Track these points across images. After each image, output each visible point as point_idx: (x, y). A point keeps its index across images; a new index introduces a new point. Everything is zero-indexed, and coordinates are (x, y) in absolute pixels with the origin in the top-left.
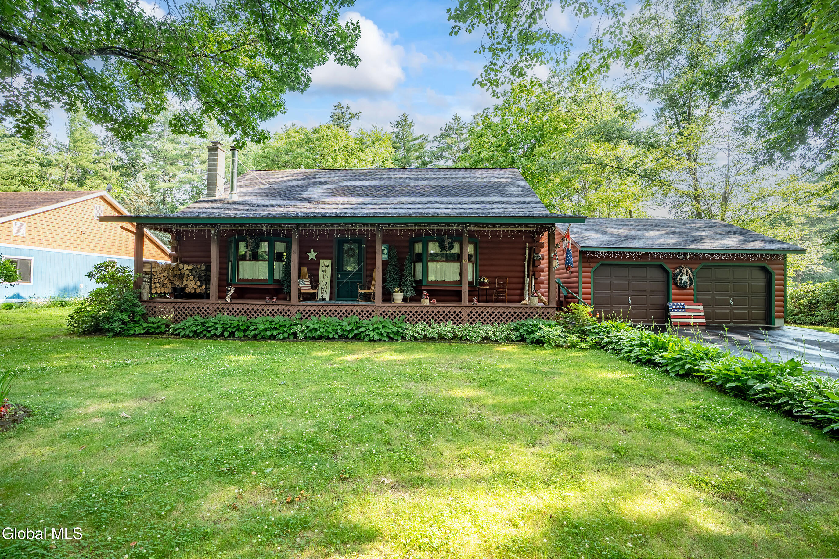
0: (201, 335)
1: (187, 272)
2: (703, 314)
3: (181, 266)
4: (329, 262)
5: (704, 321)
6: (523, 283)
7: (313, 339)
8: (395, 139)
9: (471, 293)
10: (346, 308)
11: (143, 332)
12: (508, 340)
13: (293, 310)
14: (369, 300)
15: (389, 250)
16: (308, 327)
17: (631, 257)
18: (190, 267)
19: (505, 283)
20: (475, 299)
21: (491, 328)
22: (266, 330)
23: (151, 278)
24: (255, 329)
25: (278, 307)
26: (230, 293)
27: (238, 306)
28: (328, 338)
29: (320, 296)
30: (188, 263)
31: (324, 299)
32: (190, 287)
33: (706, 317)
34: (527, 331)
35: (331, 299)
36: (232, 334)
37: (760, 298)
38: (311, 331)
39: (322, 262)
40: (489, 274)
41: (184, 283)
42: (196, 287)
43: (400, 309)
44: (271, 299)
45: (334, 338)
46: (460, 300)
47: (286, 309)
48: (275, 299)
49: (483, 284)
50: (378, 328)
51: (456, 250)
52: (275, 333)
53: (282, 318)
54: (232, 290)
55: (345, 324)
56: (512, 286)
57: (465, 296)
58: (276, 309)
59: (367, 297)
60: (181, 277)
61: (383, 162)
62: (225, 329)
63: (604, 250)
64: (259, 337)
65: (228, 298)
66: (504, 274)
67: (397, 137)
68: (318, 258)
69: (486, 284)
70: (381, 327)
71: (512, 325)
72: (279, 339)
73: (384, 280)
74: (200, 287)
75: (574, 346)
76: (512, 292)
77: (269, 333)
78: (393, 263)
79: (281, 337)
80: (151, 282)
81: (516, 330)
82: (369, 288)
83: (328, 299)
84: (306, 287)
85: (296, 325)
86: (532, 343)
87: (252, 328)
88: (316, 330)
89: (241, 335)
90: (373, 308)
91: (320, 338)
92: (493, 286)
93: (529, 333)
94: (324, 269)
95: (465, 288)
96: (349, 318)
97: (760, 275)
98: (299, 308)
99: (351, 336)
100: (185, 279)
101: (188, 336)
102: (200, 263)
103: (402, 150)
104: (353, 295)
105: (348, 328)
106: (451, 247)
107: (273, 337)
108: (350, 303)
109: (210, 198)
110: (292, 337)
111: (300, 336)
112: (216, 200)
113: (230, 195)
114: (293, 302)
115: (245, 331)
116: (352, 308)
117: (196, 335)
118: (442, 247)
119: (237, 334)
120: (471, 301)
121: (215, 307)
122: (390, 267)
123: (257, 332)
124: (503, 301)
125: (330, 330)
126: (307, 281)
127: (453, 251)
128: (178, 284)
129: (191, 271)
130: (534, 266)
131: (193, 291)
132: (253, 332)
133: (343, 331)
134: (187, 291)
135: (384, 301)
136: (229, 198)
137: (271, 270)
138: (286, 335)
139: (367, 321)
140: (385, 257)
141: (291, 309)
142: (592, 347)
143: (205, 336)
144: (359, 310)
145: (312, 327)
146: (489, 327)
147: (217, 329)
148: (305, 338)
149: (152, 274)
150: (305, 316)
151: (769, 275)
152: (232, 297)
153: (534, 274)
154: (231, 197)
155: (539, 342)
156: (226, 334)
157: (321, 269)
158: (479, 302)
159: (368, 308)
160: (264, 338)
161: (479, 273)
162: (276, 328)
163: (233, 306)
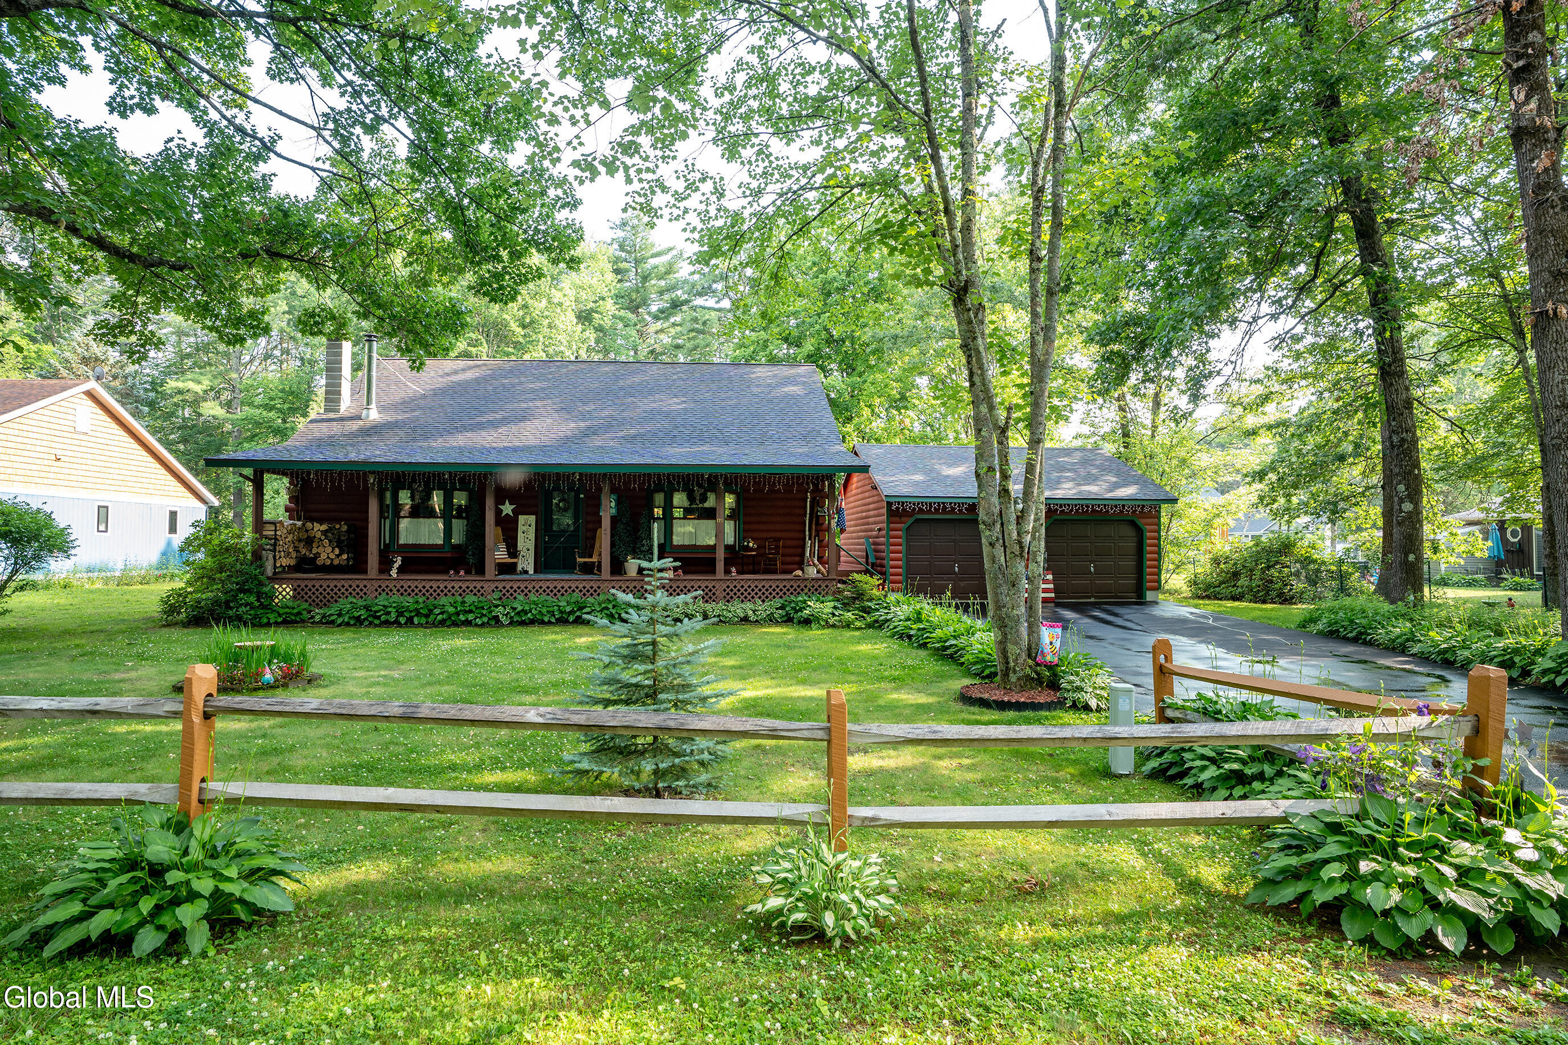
0: (366, 623)
1: (319, 535)
2: (1051, 586)
3: (309, 525)
4: (532, 519)
5: (1053, 595)
6: (803, 547)
7: (523, 623)
8: (618, 253)
9: (728, 563)
10: (563, 584)
11: (280, 620)
12: (771, 620)
13: (489, 587)
14: (591, 573)
15: (618, 503)
16: (515, 609)
17: (953, 509)
18: (324, 527)
19: (777, 547)
20: (733, 569)
21: (752, 606)
22: (458, 614)
23: (275, 545)
24: (442, 613)
25: (467, 584)
26: (396, 565)
27: (409, 583)
28: (542, 623)
29: (519, 568)
30: (321, 522)
31: (526, 572)
32: (323, 556)
33: (1055, 590)
34: (793, 608)
35: (535, 572)
36: (410, 621)
37: (1131, 563)
38: (518, 613)
39: (522, 518)
40: (756, 535)
41: (314, 551)
42: (332, 556)
43: (634, 584)
44: (457, 572)
45: (550, 623)
46: (713, 572)
47: (479, 586)
48: (462, 573)
49: (747, 549)
50: (607, 608)
51: (711, 502)
52: (471, 617)
53: (475, 599)
54: (398, 561)
55: (563, 604)
56: (788, 551)
57: (720, 566)
58: (464, 587)
59: (588, 569)
60: (309, 541)
61: (595, 302)
62: (401, 614)
63: (916, 500)
64: (448, 623)
65: (394, 573)
66: (778, 535)
67: (622, 248)
68: (517, 513)
69: (752, 549)
70: (610, 606)
71: (778, 602)
72: (476, 625)
73: (613, 545)
74: (338, 556)
75: (848, 625)
76: (788, 559)
77: (462, 618)
78: (624, 520)
79: (479, 621)
80: (274, 551)
81: (782, 608)
82: (591, 556)
83: (531, 572)
84: (501, 554)
85: (497, 606)
86: (800, 622)
87: (437, 611)
88: (526, 613)
89: (423, 620)
90: (599, 583)
91: (532, 622)
92: (762, 551)
93: (797, 612)
94: (525, 528)
95: (720, 555)
96: (566, 597)
97: (1128, 531)
98: (497, 584)
99: (571, 619)
100: (315, 545)
101: (348, 624)
102: (339, 521)
103: (632, 275)
104: (568, 566)
105: (568, 609)
106: (704, 499)
107: (468, 623)
108: (567, 577)
109: (332, 415)
110: (493, 622)
111: (504, 620)
112: (342, 419)
113: (365, 412)
114: (488, 576)
115: (427, 616)
116: (570, 584)
117: (359, 622)
118: (691, 498)
119: (416, 620)
120: (727, 572)
121: (376, 585)
122: (620, 527)
123: (445, 616)
124: (775, 572)
125: (544, 610)
126: (503, 546)
127: (706, 505)
128: (304, 551)
129: (325, 533)
130: (818, 524)
131: (328, 562)
132: (440, 617)
133: (561, 612)
134: (320, 562)
135: (612, 573)
136: (363, 416)
137: (448, 532)
138: (485, 620)
139: (591, 600)
140: (613, 511)
141: (486, 586)
142: (870, 626)
143: (371, 623)
144: (581, 586)
145: (520, 608)
146: (749, 606)
147: (388, 613)
148: (511, 623)
149: (276, 539)
150: (507, 595)
151: (1140, 532)
152: (400, 570)
153: (817, 535)
154: (368, 416)
155: (807, 622)
156: (402, 620)
157: (521, 528)
158: (739, 572)
159: (592, 584)
160: (455, 624)
161: (742, 533)
162: (471, 611)
163: (402, 583)
